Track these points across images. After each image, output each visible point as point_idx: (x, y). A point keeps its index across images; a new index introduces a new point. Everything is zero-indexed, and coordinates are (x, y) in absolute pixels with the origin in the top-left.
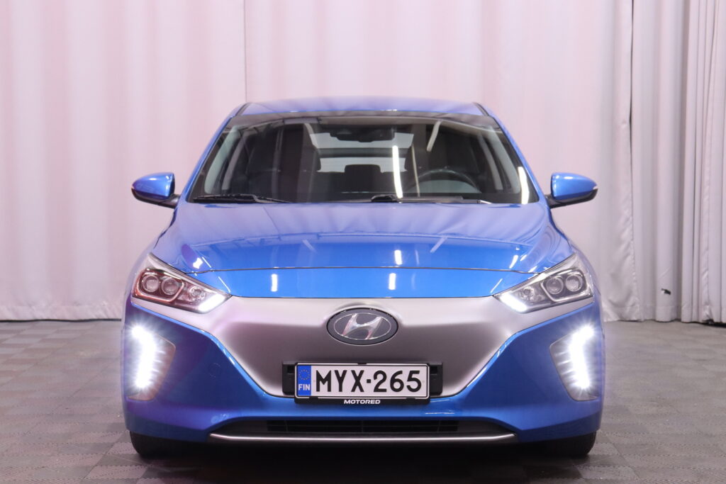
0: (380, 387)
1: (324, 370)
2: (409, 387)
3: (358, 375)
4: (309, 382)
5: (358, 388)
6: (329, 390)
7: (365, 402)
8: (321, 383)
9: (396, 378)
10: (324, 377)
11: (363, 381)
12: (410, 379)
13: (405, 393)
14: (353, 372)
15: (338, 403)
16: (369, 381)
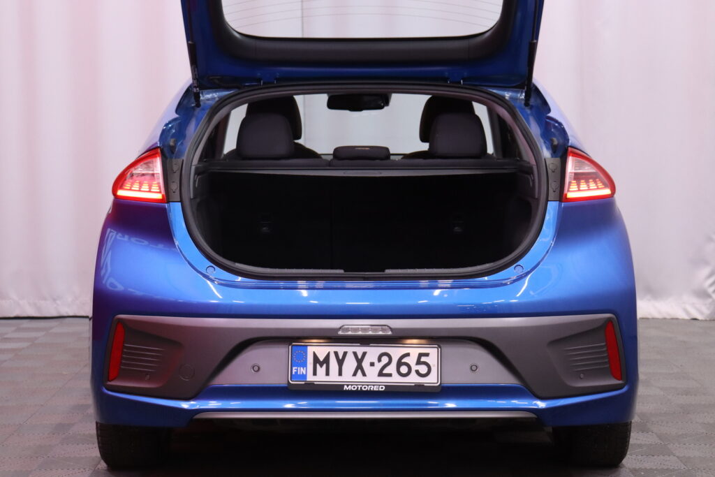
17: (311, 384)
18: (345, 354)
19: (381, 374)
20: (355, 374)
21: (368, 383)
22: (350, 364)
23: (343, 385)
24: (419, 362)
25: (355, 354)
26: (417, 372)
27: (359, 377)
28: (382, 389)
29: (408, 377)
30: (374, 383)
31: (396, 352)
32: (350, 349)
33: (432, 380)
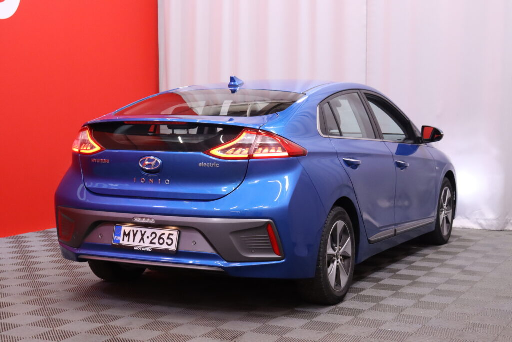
17: (121, 246)
18: (137, 231)
19: (151, 243)
20: (140, 242)
21: (145, 247)
22: (139, 236)
23: (134, 247)
24: (168, 238)
25: (141, 232)
26: (167, 243)
27: (142, 244)
28: (151, 250)
29: (163, 245)
30: (147, 247)
31: (159, 232)
32: (139, 229)
33: (173, 248)
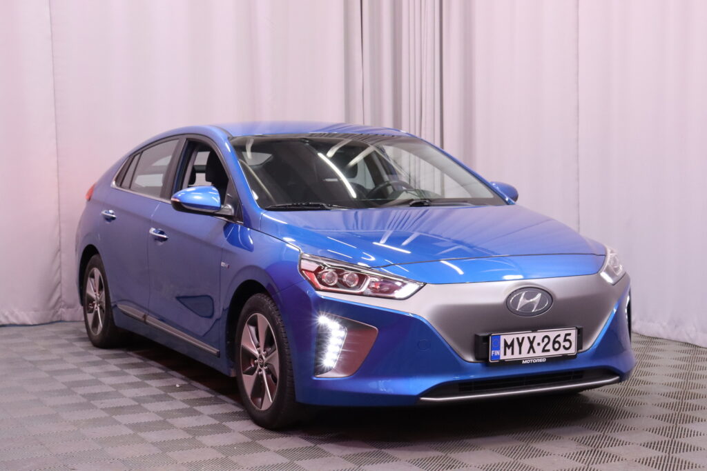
0: (546, 349)
1: (509, 338)
2: (564, 346)
3: (531, 340)
4: (498, 349)
5: (531, 351)
6: (513, 354)
7: (536, 361)
8: (507, 349)
9: (557, 340)
10: (509, 343)
11: (535, 345)
12: (565, 340)
13: (562, 352)
14: (529, 338)
15: (518, 363)
16: (539, 344)
